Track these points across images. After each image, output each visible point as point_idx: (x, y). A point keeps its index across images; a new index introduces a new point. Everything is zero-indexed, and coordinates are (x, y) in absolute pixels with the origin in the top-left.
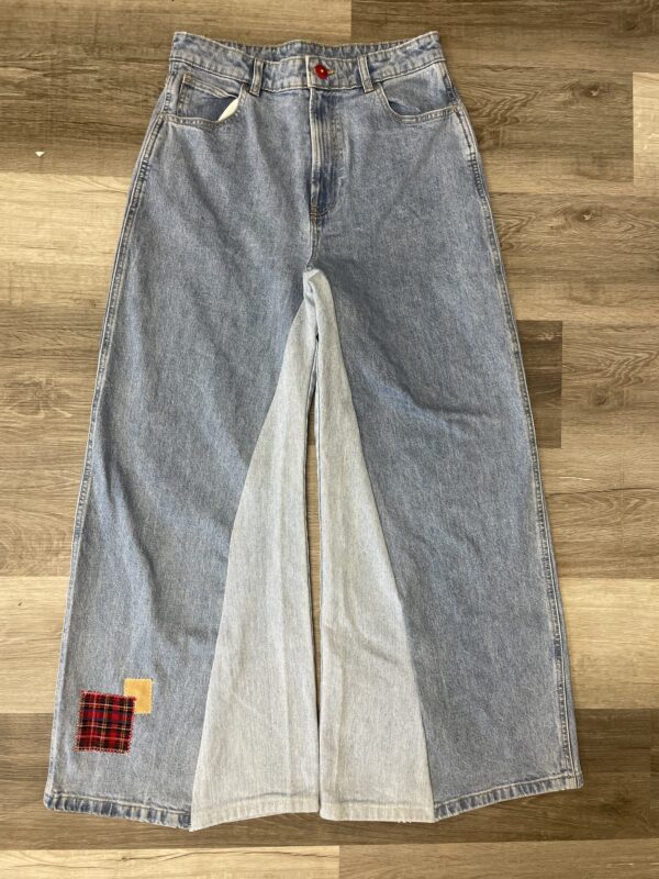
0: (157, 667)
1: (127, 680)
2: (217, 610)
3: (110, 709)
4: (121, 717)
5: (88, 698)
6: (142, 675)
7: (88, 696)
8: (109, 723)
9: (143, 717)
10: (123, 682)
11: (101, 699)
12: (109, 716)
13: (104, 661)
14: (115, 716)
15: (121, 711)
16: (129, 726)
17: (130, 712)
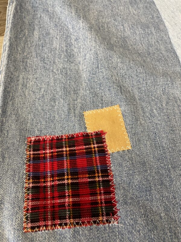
0: (121, 89)
1: (87, 113)
2: (163, 34)
3: (72, 154)
4: (90, 162)
5: (37, 145)
6: (104, 104)
7: (37, 142)
8: (74, 174)
9: (122, 154)
10: (82, 116)
11: (57, 142)
12: (73, 164)
13: (54, 100)
14: (81, 162)
15: (89, 152)
16: (105, 172)
17: (103, 151)
